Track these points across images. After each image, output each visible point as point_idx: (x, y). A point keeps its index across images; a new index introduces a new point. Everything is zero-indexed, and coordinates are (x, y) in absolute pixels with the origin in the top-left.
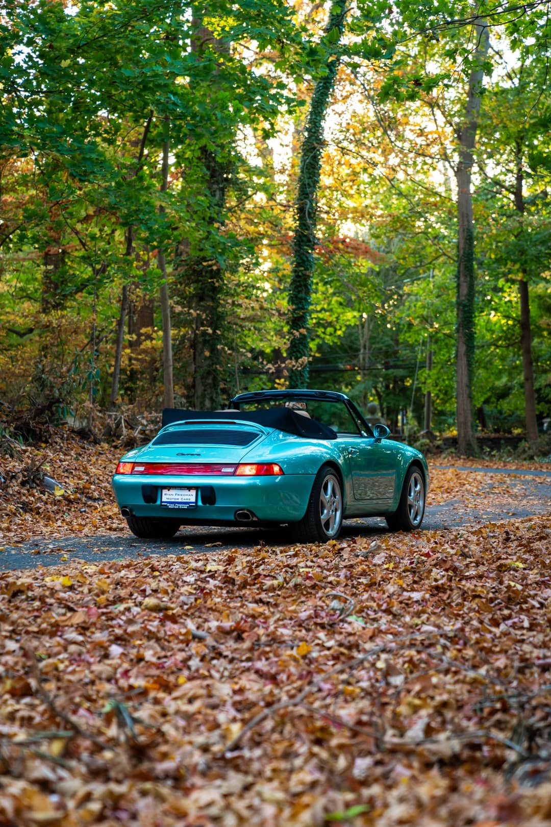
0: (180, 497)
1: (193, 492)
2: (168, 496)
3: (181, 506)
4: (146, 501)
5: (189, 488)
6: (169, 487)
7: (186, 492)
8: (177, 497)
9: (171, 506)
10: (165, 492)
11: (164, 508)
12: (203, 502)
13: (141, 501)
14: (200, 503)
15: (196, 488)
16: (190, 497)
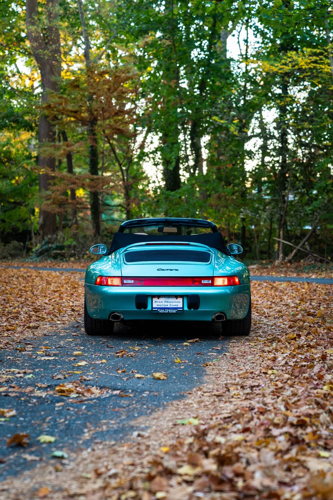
0: (169, 304)
1: (180, 300)
2: (157, 303)
3: (170, 311)
4: (137, 308)
5: (176, 296)
6: (159, 296)
7: (174, 300)
8: (166, 304)
9: (162, 311)
10: (155, 300)
11: (154, 312)
12: (189, 307)
13: (133, 308)
14: (186, 308)
15: (182, 296)
16: (178, 303)
